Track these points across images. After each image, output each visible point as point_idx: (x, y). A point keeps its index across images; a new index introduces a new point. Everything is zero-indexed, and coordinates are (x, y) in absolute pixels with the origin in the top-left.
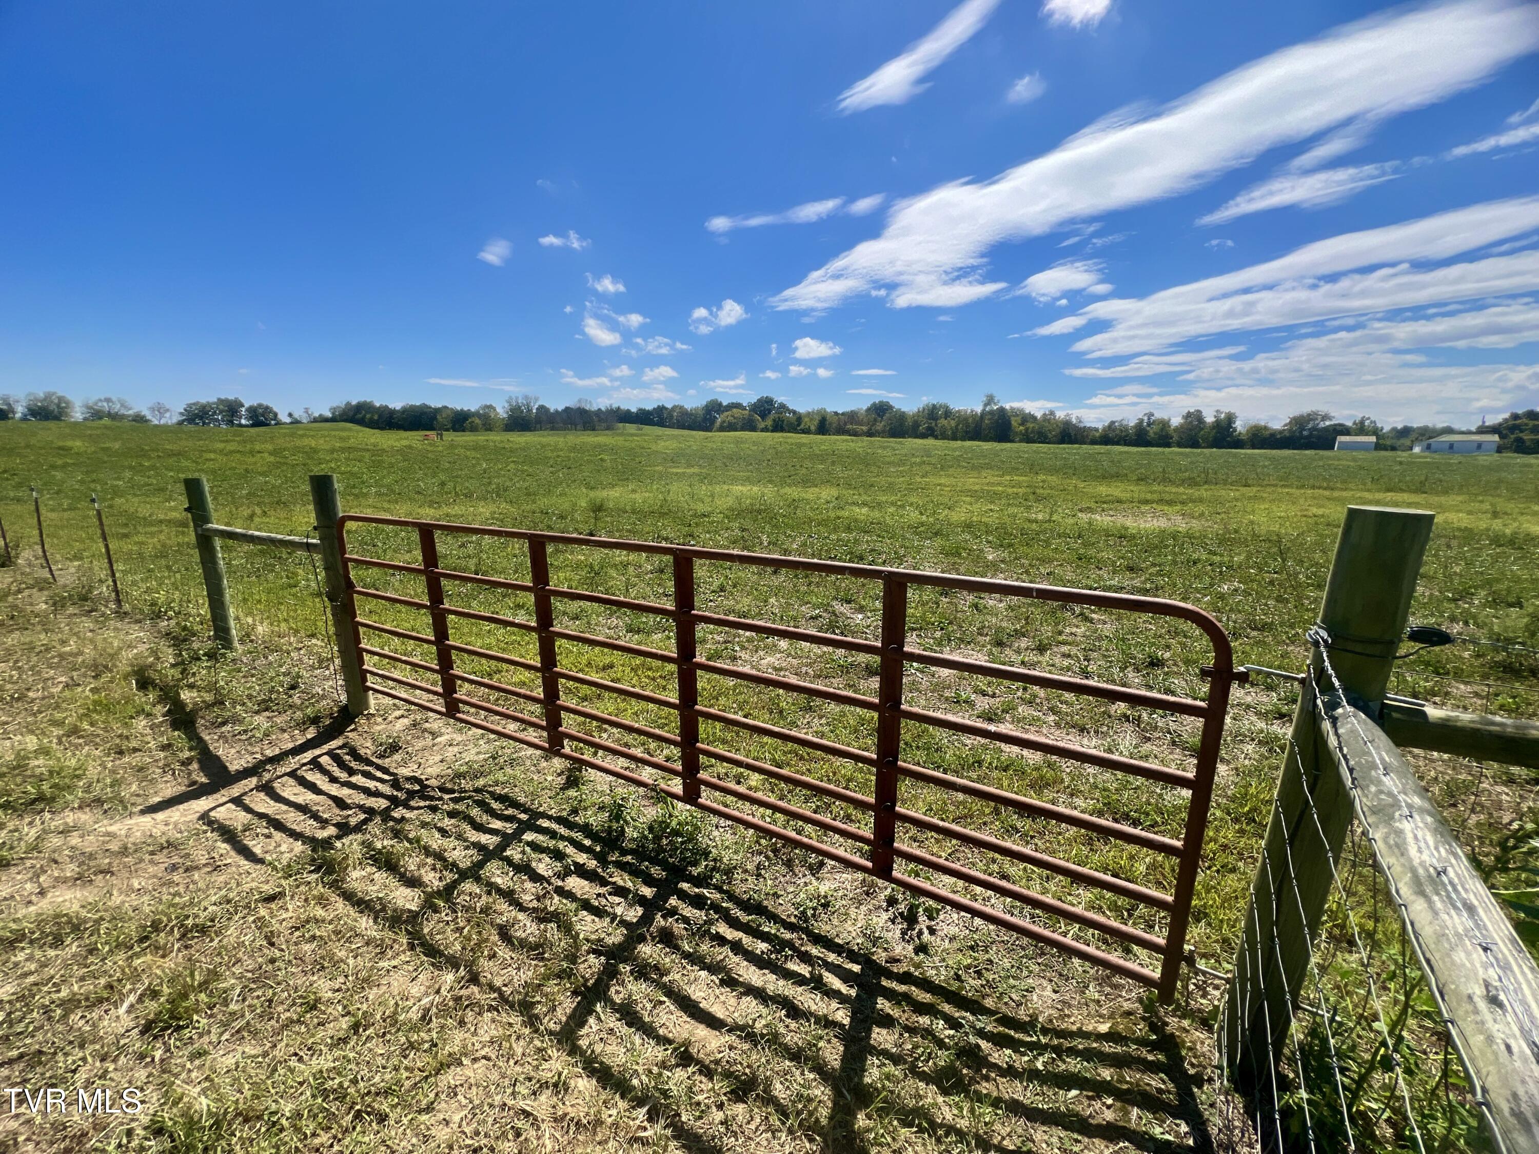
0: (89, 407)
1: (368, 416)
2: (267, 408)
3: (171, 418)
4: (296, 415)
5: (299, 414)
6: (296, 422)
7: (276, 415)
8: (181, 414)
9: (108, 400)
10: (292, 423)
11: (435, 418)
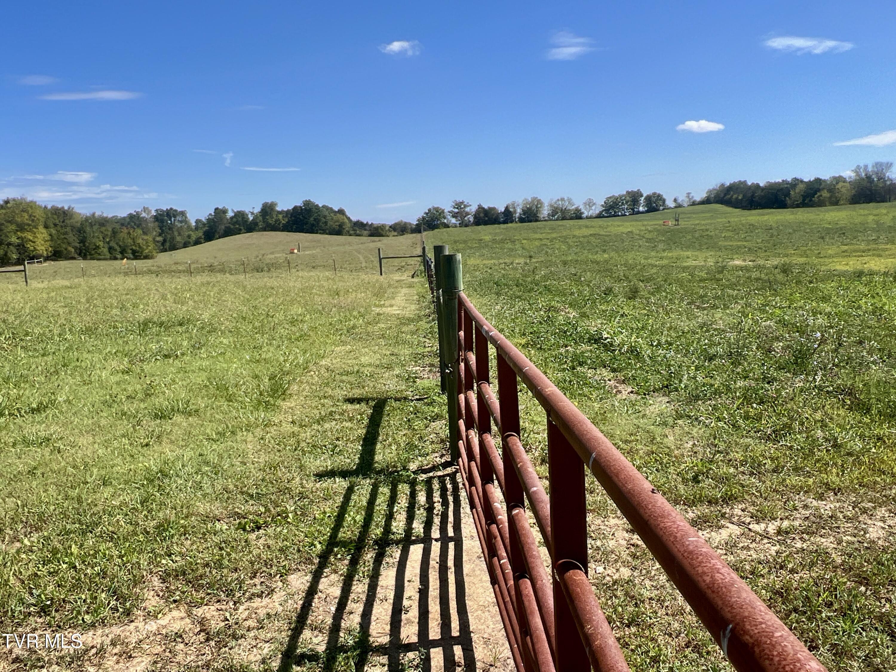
0: (551, 206)
1: (735, 196)
2: (659, 195)
3: (596, 210)
4: (680, 201)
5: (682, 198)
6: (679, 206)
7: (664, 201)
8: (602, 206)
9: (563, 199)
10: (676, 207)
11: (788, 194)
